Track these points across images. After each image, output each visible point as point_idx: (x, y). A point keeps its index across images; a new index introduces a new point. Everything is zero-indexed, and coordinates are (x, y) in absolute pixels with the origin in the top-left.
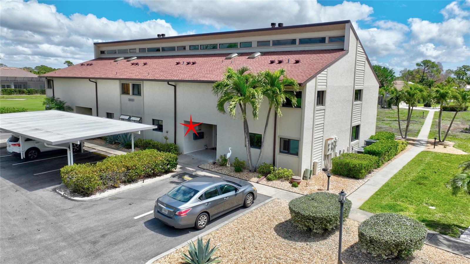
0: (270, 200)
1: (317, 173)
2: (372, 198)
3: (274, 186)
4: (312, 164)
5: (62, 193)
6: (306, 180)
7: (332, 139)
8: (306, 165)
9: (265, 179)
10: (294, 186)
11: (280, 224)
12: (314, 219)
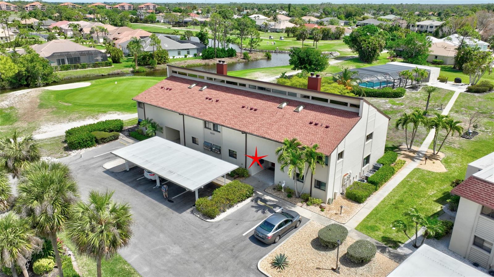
0: (309, 222)
1: (336, 198)
2: (364, 220)
3: (311, 210)
4: (334, 193)
5: (199, 216)
6: (329, 204)
7: (348, 174)
8: (330, 196)
9: (305, 204)
10: (322, 211)
11: (314, 240)
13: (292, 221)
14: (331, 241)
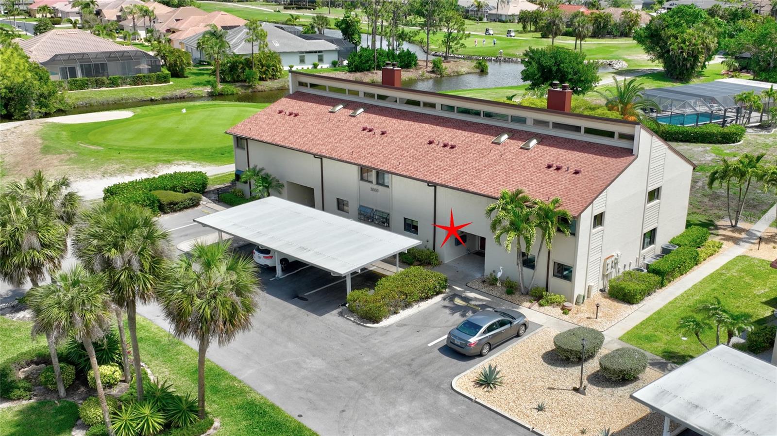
0: (541, 328)
1: (592, 296)
2: (636, 327)
3: (545, 312)
4: (587, 287)
5: (352, 319)
6: (578, 305)
7: (613, 256)
8: (579, 289)
9: (537, 304)
10: (565, 313)
11: (546, 352)
12: (571, 351)
13: (511, 323)
14: (574, 349)
